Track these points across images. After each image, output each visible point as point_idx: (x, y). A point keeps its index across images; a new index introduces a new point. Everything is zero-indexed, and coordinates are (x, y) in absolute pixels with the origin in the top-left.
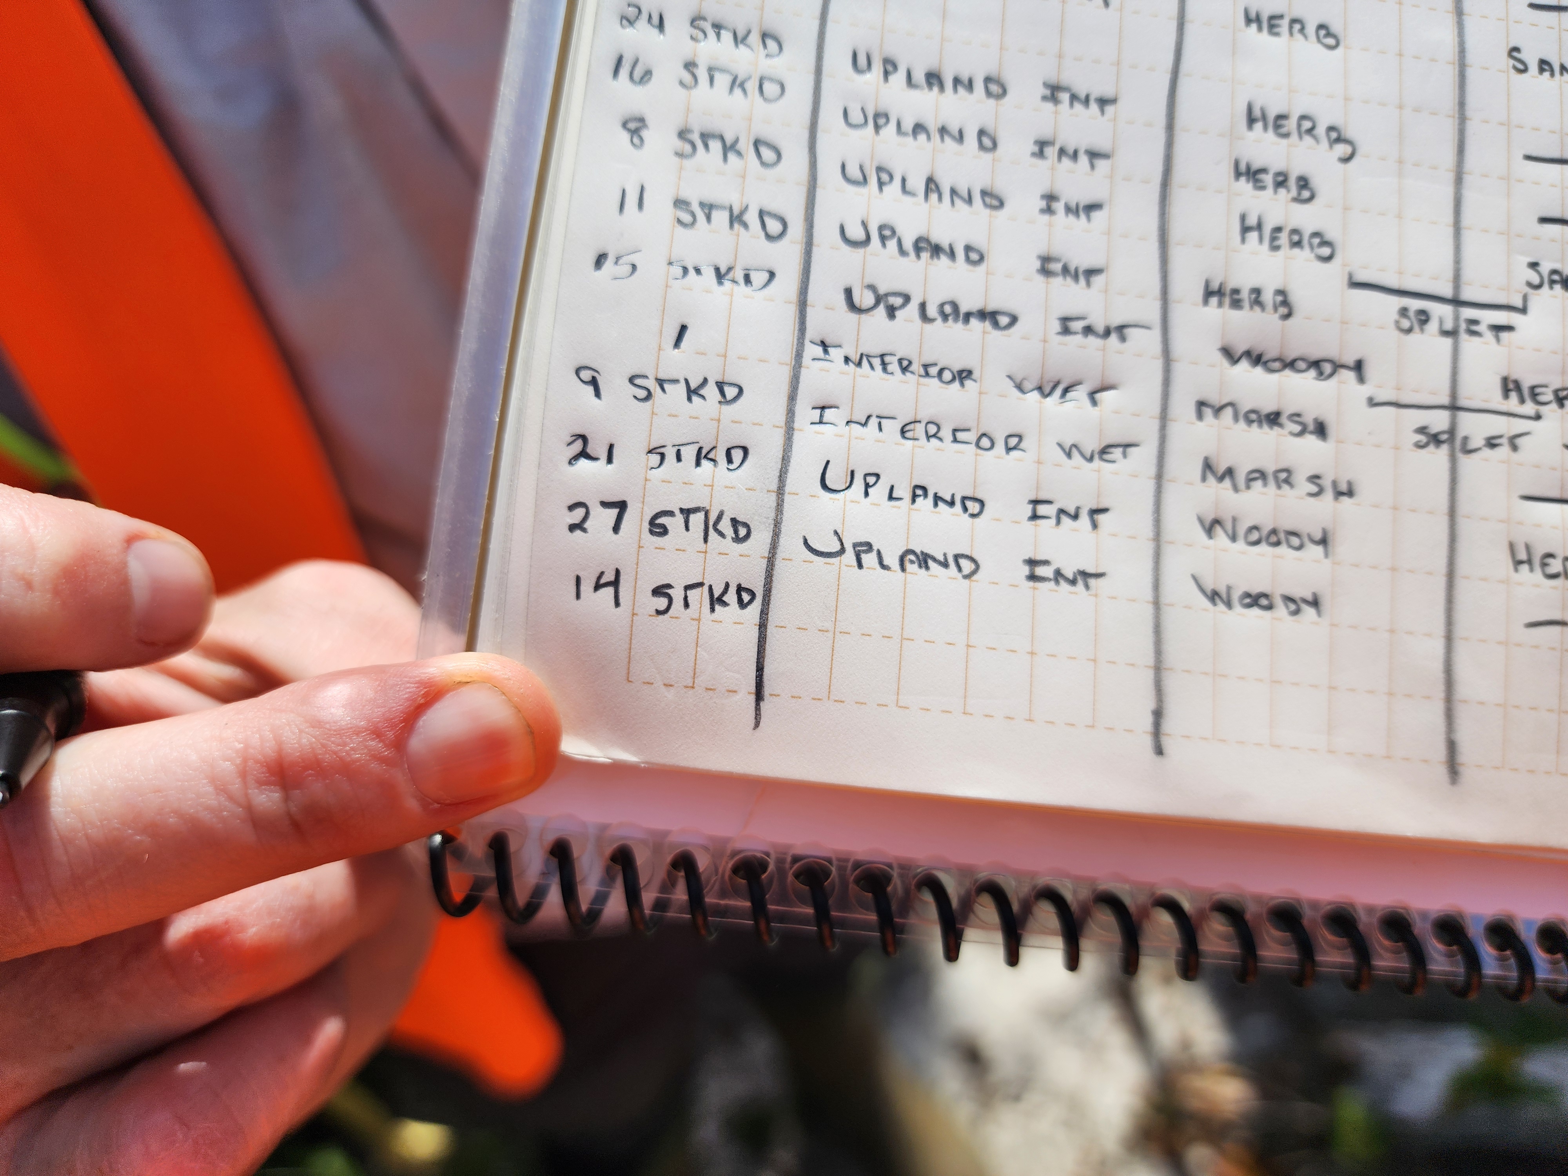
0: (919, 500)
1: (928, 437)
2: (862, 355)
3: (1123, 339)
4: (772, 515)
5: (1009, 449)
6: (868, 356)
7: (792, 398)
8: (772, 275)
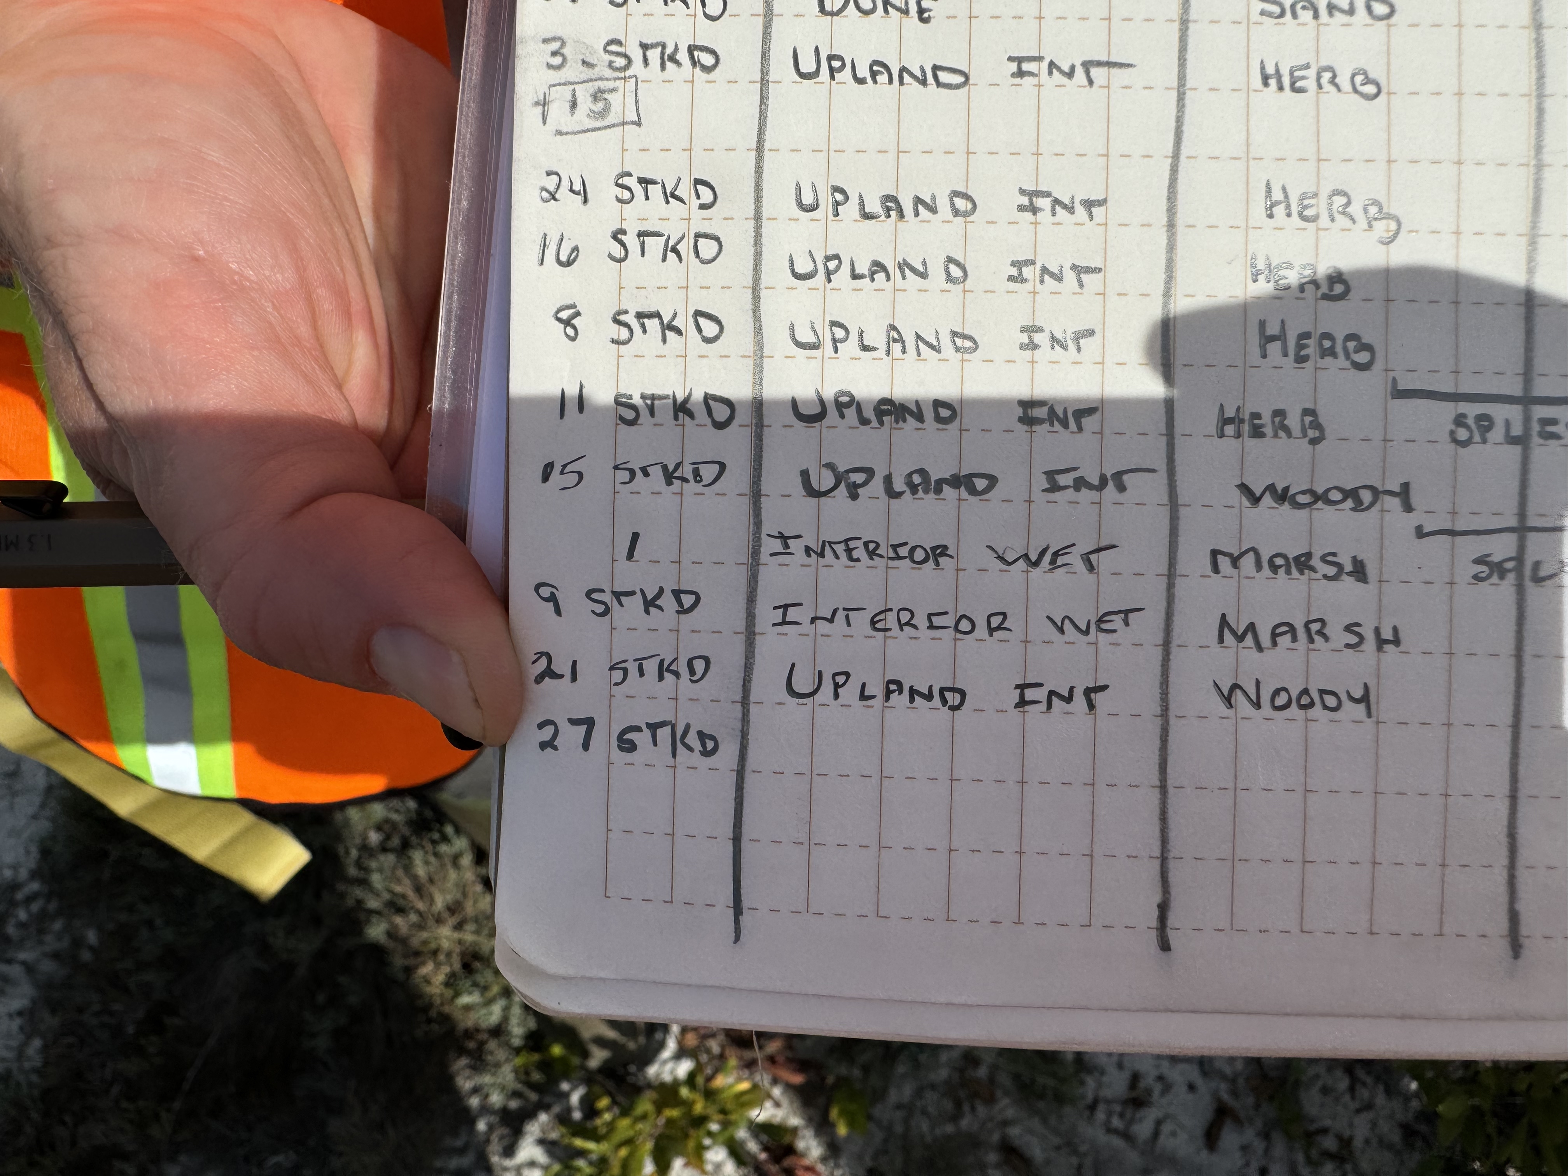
0: (894, 696)
1: (901, 626)
2: (824, 542)
3: (1121, 488)
4: (739, 725)
5: (991, 630)
6: (830, 543)
7: (751, 599)
8: (722, 466)
